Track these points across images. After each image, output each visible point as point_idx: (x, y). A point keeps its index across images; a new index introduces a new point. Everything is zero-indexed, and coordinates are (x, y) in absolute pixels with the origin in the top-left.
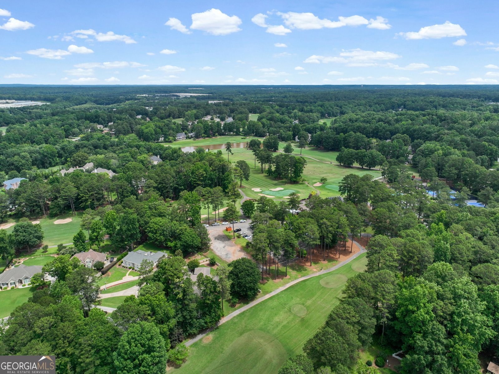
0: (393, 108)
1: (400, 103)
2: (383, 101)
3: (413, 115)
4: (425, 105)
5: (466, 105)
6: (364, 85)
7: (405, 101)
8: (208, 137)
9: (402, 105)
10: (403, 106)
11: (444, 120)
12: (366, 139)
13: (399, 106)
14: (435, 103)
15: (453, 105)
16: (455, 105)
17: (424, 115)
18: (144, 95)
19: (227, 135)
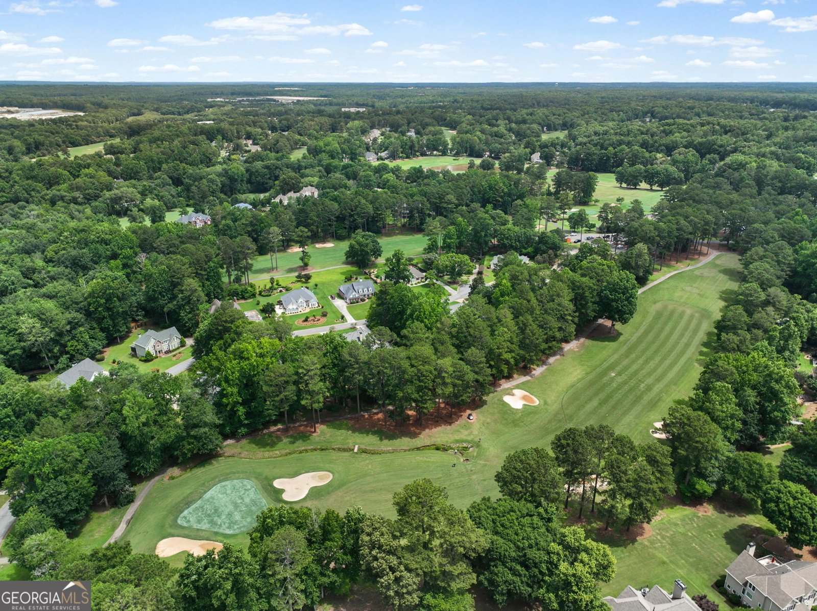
0: (637, 117)
1: (646, 109)
2: (620, 106)
3: (687, 124)
4: (683, 112)
5: (741, 112)
6: (560, 84)
7: (653, 107)
8: (407, 158)
9: (647, 113)
10: (649, 115)
11: (730, 131)
12: (647, 155)
13: (645, 114)
14: (696, 110)
15: (723, 112)
16: (727, 112)
17: (703, 125)
18: (219, 99)
19: (430, 155)
